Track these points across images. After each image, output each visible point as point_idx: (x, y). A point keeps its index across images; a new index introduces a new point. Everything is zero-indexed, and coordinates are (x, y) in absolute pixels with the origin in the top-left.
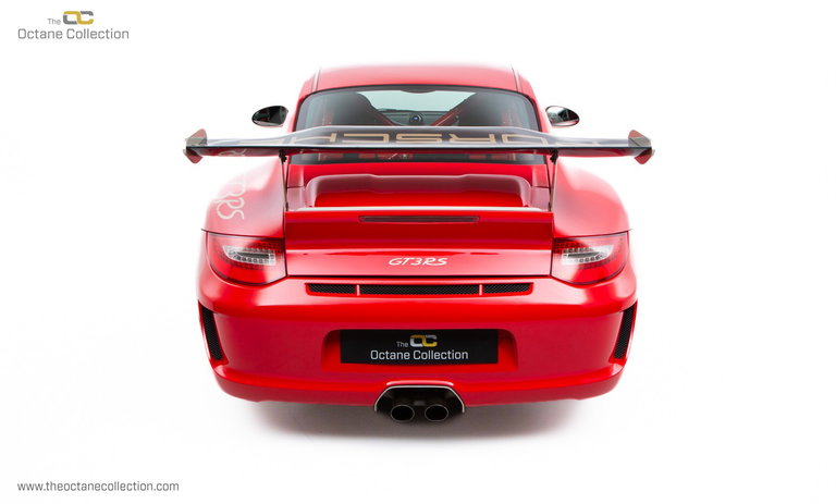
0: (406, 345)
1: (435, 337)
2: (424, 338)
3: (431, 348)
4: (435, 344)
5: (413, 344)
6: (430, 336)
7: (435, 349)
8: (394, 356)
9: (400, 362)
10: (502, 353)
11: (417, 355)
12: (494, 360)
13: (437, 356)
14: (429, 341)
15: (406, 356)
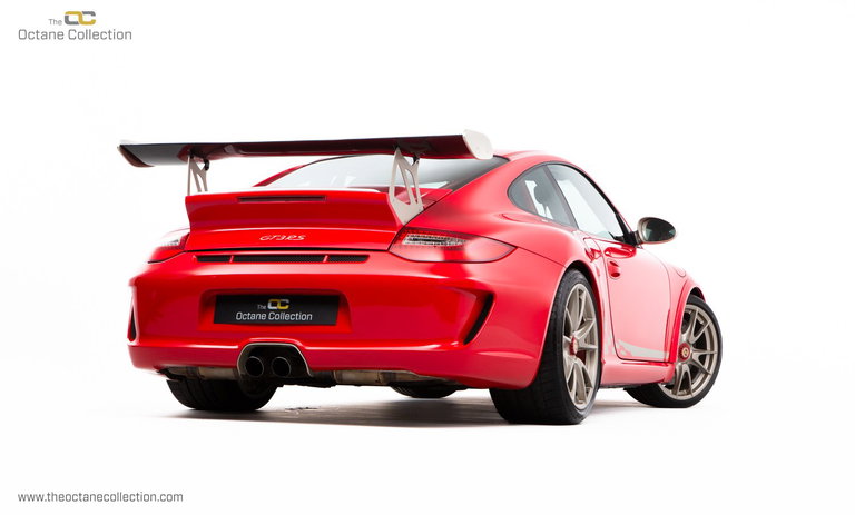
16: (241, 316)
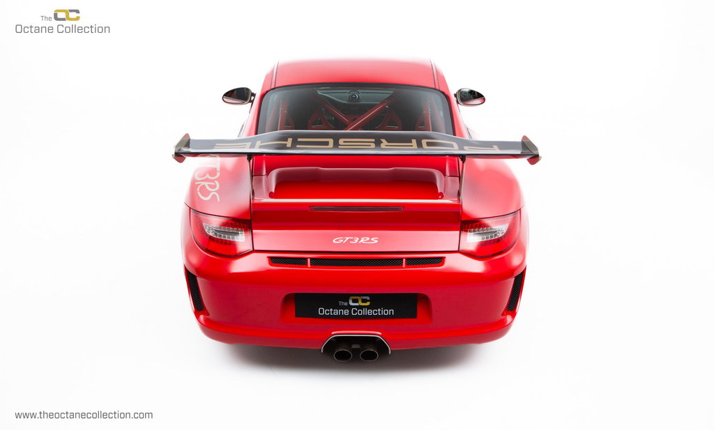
0: (346, 304)
1: (368, 298)
2: (360, 299)
3: (365, 307)
4: (368, 304)
5: (351, 304)
6: (364, 298)
7: (368, 307)
8: (336, 312)
9: (341, 317)
10: (420, 310)
11: (355, 312)
12: (414, 316)
13: (370, 312)
14: (364, 301)
15: (346, 312)
16: (323, 311)
